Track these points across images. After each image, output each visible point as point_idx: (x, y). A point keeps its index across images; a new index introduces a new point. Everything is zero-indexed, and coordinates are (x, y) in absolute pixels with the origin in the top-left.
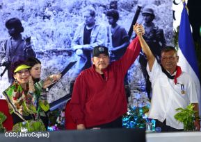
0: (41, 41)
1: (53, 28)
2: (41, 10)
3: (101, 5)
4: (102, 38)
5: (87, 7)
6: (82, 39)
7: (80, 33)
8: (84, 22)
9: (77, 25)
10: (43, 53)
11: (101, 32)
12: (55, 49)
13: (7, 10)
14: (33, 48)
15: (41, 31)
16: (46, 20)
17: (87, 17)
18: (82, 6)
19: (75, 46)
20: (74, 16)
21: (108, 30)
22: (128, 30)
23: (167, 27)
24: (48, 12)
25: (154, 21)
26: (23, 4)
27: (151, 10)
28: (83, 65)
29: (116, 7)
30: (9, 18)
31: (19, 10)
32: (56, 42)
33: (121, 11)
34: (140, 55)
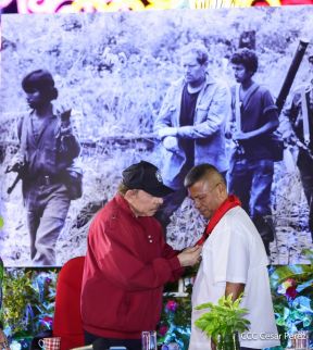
0: (92, 118)
1: (117, 90)
2: (95, 51)
3: (220, 41)
4: (220, 112)
5: (191, 45)
6: (177, 115)
7: (174, 102)
8: (183, 77)
9: (168, 85)
10: (94, 145)
11: (217, 98)
12: (119, 135)
13: (26, 54)
14: (74, 133)
15: (92, 97)
16: (105, 72)
17: (191, 66)
18: (180, 43)
19: (162, 130)
20: (163, 64)
21: (234, 94)
22: (275, 94)
24: (109, 57)
26: (60, 39)
29: (252, 45)
30: (29, 71)
31: (50, 52)
32: (123, 120)
33: (263, 52)
34: (300, 148)
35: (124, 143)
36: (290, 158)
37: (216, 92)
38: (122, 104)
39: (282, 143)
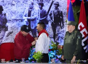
0: (10, 15)
1: (15, 9)
2: (11, 2)
4: (36, 14)
5: (30, 1)
8: (29, 7)
9: (26, 9)
10: (10, 20)
12: (16, 18)
14: (6, 18)
15: (10, 11)
16: (13, 6)
17: (30, 5)
18: (28, 0)
20: (25, 4)
21: (39, 11)
22: (47, 11)
23: (64, 10)
24: (14, 3)
25: (59, 7)
27: (58, 2)
31: (2, 2)
32: (16, 16)
33: (45, 2)
34: (52, 22)
35: (17, 20)
36: (50, 24)
37: (35, 10)
38: (16, 12)
39: (48, 21)
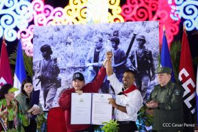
0: (64, 60)
1: (72, 51)
2: (65, 38)
3: (107, 34)
5: (97, 36)
6: (93, 59)
7: (91, 55)
8: (95, 46)
9: (89, 49)
10: (65, 70)
12: (73, 66)
13: (42, 39)
15: (64, 53)
16: (68, 45)
17: (97, 43)
18: (93, 35)
19: (88, 64)
20: (88, 42)
22: (126, 51)
23: (155, 49)
24: (69, 40)
25: (145, 45)
26: (53, 34)
27: (143, 37)
28: (93, 78)
31: (50, 39)
32: (74, 61)
33: (121, 37)
35: (75, 69)
38: (74, 56)
39: (128, 68)
